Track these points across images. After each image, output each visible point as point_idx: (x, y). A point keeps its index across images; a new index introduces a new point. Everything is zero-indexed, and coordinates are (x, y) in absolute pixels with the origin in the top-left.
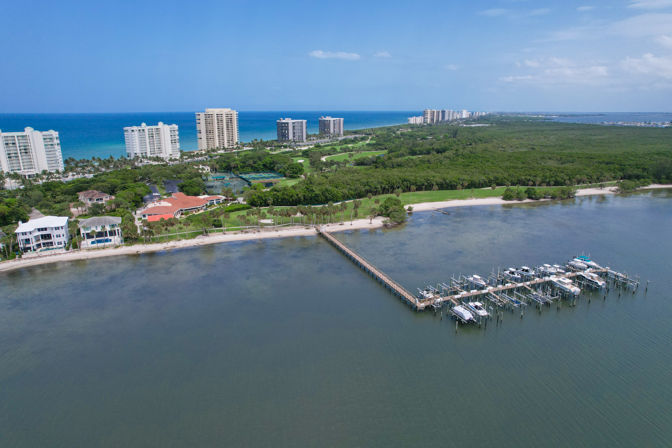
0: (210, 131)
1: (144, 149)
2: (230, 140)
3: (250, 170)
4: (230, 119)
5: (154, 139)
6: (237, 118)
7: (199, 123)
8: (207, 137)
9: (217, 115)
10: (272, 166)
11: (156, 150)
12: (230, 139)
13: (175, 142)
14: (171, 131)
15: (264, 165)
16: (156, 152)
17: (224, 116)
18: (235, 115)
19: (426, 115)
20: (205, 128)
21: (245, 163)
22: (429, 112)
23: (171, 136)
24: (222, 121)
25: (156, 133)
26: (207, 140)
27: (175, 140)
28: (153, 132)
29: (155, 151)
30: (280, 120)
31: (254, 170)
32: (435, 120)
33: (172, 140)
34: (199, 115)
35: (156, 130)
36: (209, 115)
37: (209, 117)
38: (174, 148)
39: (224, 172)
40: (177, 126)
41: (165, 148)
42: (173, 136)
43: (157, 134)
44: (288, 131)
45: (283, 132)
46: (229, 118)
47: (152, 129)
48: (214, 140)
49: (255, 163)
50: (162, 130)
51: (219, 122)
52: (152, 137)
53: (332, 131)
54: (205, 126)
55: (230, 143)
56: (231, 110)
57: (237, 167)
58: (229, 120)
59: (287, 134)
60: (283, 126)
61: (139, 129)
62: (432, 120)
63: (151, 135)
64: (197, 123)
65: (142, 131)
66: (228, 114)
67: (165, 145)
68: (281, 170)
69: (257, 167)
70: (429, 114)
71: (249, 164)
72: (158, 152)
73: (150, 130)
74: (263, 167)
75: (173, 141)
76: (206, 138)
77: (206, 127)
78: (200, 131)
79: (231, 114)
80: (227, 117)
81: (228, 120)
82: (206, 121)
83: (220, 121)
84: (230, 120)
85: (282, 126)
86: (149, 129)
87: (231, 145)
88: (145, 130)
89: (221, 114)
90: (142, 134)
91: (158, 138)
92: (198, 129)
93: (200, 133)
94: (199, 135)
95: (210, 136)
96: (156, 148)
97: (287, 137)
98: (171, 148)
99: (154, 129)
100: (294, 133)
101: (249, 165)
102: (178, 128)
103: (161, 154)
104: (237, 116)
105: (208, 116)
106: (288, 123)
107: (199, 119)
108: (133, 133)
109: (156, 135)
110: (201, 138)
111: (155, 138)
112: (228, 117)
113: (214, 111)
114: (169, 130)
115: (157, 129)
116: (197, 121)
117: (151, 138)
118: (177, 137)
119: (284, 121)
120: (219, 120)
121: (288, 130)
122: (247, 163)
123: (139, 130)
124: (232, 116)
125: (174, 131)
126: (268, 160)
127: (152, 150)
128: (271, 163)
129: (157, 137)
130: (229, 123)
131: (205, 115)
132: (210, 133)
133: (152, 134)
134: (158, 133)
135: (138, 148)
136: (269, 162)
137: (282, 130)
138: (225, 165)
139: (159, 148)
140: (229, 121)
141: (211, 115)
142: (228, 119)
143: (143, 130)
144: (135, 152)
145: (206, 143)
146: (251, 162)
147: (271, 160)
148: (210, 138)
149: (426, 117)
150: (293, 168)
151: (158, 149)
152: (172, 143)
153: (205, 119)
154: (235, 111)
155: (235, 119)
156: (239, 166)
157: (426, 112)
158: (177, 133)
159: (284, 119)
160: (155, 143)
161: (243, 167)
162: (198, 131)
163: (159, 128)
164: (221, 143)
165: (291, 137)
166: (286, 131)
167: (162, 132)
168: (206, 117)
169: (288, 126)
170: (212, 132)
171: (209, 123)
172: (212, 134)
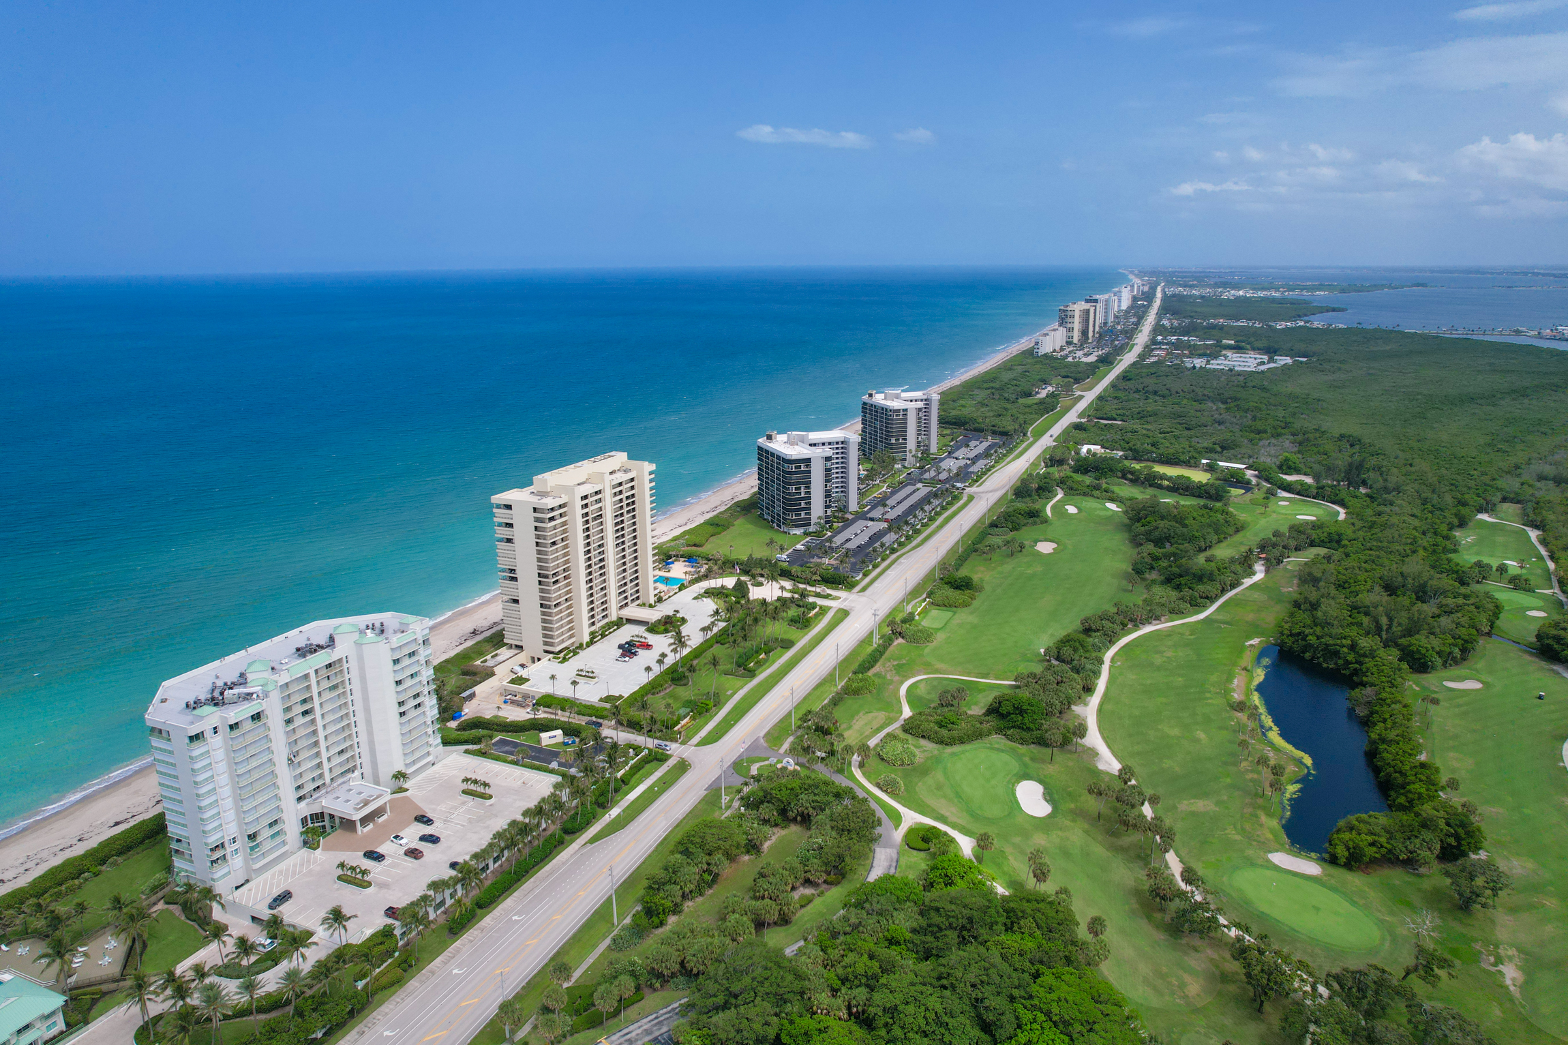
0: (556, 574)
1: (263, 811)
2: (630, 583)
4: (628, 498)
5: (312, 721)
6: (651, 489)
7: (509, 541)
8: (542, 598)
9: (583, 498)
11: (326, 768)
12: (627, 580)
13: (418, 705)
14: (397, 662)
16: (327, 779)
17: (607, 494)
18: (647, 479)
19: (1069, 320)
20: (534, 563)
22: (1077, 314)
23: (399, 684)
24: (600, 517)
26: (543, 613)
27: (417, 695)
28: (308, 688)
29: (321, 775)
30: (769, 438)
32: (1091, 334)
33: (401, 704)
34: (509, 507)
35: (324, 673)
36: (552, 509)
37: (552, 519)
38: (416, 734)
41: (371, 743)
42: (407, 683)
43: (331, 689)
44: (808, 488)
45: (790, 494)
46: (624, 496)
47: (304, 673)
50: (353, 664)
51: (591, 524)
52: (306, 714)
54: (534, 554)
55: (629, 593)
56: (630, 458)
58: (625, 503)
59: (803, 499)
60: (790, 473)
63: (298, 710)
64: (501, 540)
65: (246, 724)
66: (620, 484)
67: (370, 733)
70: (1077, 320)
72: (338, 772)
73: (293, 689)
75: (411, 704)
76: (538, 602)
77: (539, 560)
78: (512, 571)
79: (632, 480)
80: (616, 495)
81: (622, 508)
82: (538, 537)
83: (592, 519)
84: (628, 505)
85: (783, 471)
86: (285, 686)
87: (629, 600)
88: (268, 712)
89: (598, 492)
90: (249, 739)
91: (332, 708)
92: (504, 563)
93: (514, 579)
94: (506, 588)
95: (556, 594)
96: (324, 757)
97: (803, 509)
98: (400, 740)
99: (313, 675)
100: (828, 495)
104: (651, 483)
105: (549, 512)
106: (809, 460)
107: (510, 525)
108: (197, 750)
109: (327, 695)
110: (516, 601)
111: (318, 714)
112: (621, 493)
113: (569, 490)
114: (390, 660)
115: (329, 663)
116: (503, 532)
117: (300, 721)
120: (590, 517)
121: (808, 484)
123: (234, 726)
124: (633, 489)
125: (412, 654)
127: (308, 777)
129: (329, 708)
130: (625, 517)
131: (535, 510)
132: (556, 582)
133: (305, 702)
134: (334, 683)
135: (230, 815)
137: (790, 484)
139: (342, 753)
140: (625, 510)
141: (560, 507)
142: (621, 500)
143: (256, 715)
144: (215, 840)
145: (540, 625)
148: (557, 605)
151: (336, 761)
152: (403, 715)
153: (536, 528)
154: (645, 462)
155: (648, 493)
162: (503, 571)
163: (340, 660)
164: (597, 605)
165: (817, 509)
166: (803, 487)
167: (354, 675)
168: (537, 520)
169: (809, 472)
170: (561, 575)
171: (553, 543)
172: (563, 584)
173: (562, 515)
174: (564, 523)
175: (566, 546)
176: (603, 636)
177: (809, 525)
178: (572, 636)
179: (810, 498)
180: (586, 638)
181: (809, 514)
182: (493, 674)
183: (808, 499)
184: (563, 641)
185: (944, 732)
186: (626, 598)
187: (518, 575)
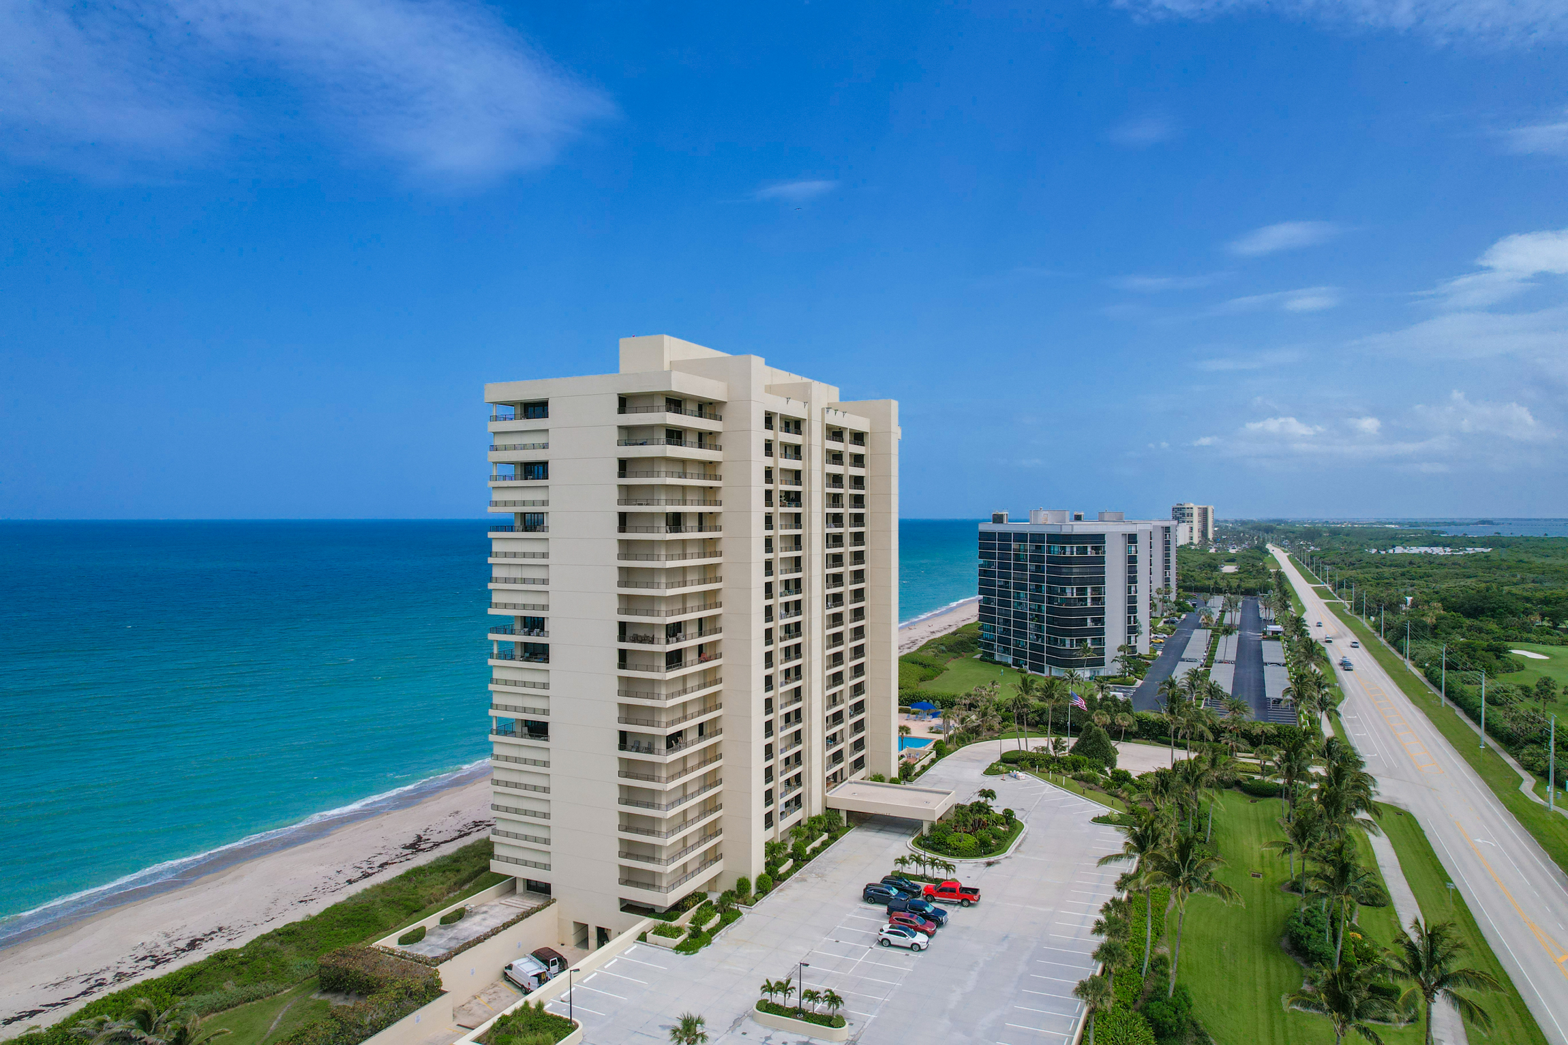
0: (674, 630)
4: (853, 482)
7: (532, 523)
8: (628, 714)
9: (767, 422)
12: (844, 706)
17: (814, 443)
20: (609, 591)
22: (1196, 512)
24: (798, 497)
26: (628, 768)
34: (538, 408)
37: (675, 435)
44: (1099, 591)
46: (846, 471)
54: (611, 562)
60: (1069, 561)
64: (507, 525)
66: (841, 436)
76: (613, 727)
77: (627, 576)
78: (535, 624)
79: (860, 438)
80: (836, 458)
81: (837, 500)
82: (628, 493)
87: (845, 763)
89: (798, 426)
93: (539, 653)
94: (511, 688)
95: (671, 699)
97: (1090, 632)
100: (1132, 609)
105: (668, 423)
110: (538, 730)
112: (840, 458)
116: (515, 496)
121: (1098, 582)
124: (864, 460)
131: (625, 403)
132: (675, 659)
141: (705, 408)
142: (840, 481)
145: (611, 809)
148: (674, 741)
153: (624, 466)
162: (504, 626)
165: (1114, 633)
166: (1090, 589)
168: (630, 435)
169: (1102, 560)
170: (690, 642)
171: (675, 522)
172: (693, 668)
173: (704, 438)
174: (709, 468)
175: (709, 548)
176: (800, 859)
177: (1101, 663)
178: (712, 857)
179: (1102, 611)
180: (757, 867)
181: (1100, 641)
182: (433, 990)
183: (1099, 615)
184: (685, 873)
186: (840, 756)
187: (554, 637)
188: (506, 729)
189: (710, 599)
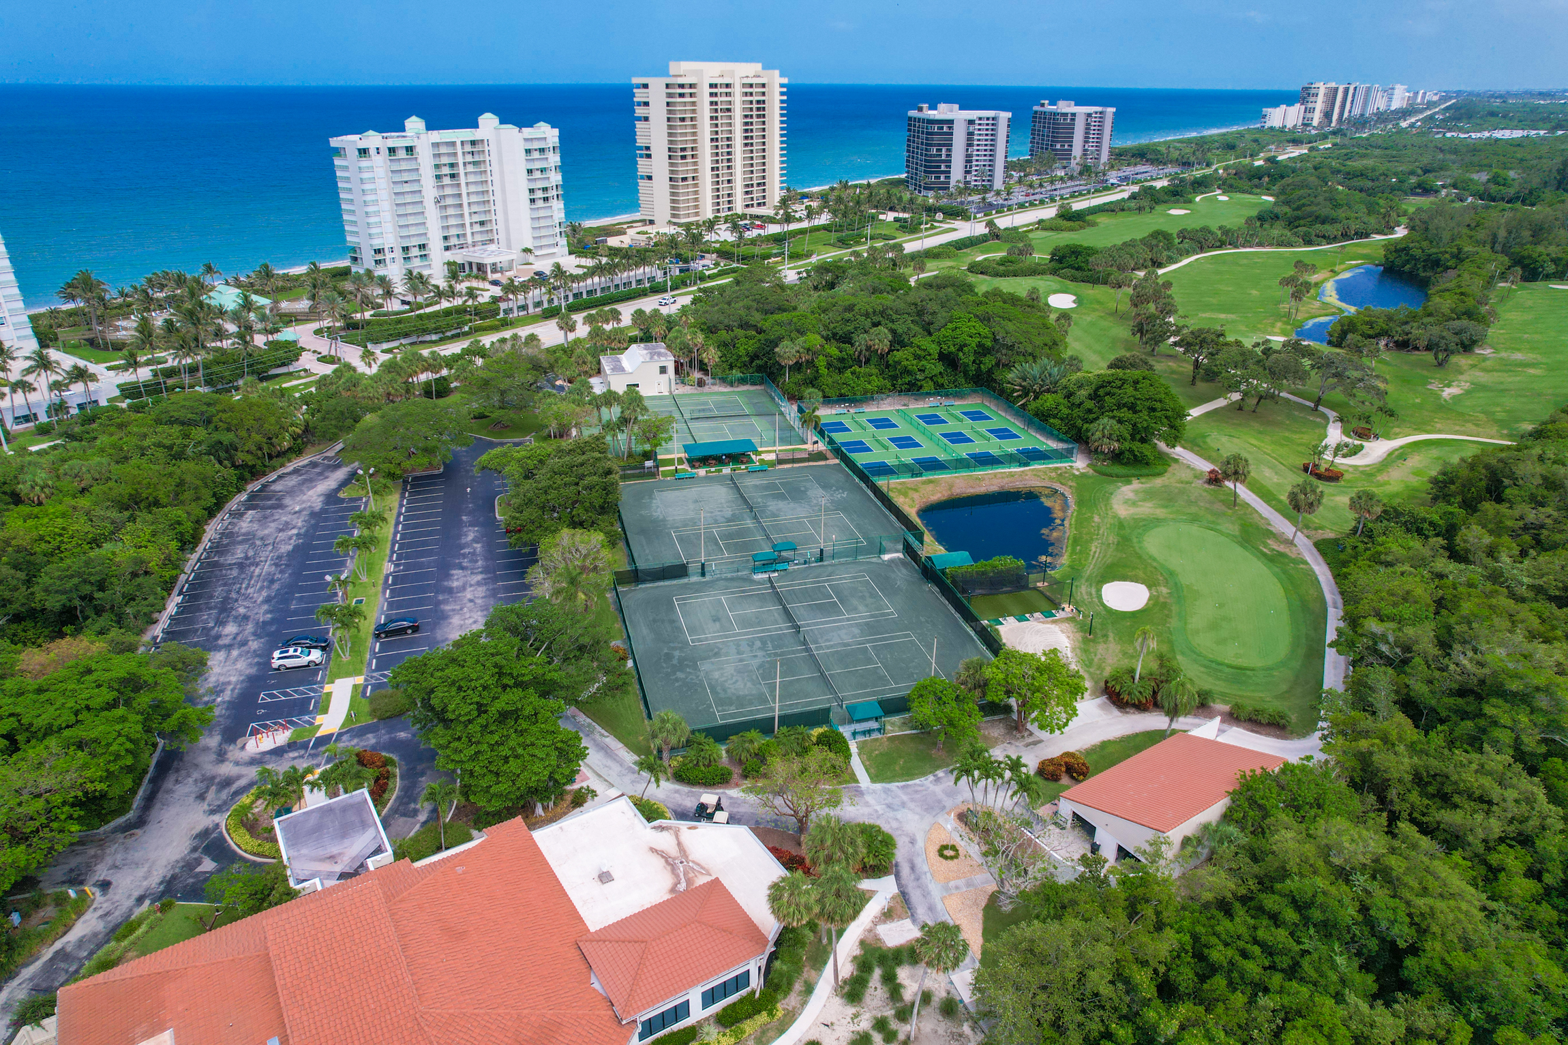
0: (683, 150)
1: (413, 231)
2: (757, 186)
3: (877, 382)
4: (758, 102)
5: (459, 185)
6: (781, 102)
7: (646, 119)
8: (672, 172)
9: (711, 86)
10: (988, 362)
11: (468, 231)
12: (755, 182)
13: (546, 199)
14: (528, 151)
15: (949, 360)
16: (470, 240)
17: (738, 91)
18: (778, 90)
19: (1312, 99)
20: (666, 139)
21: (847, 339)
22: (1322, 92)
23: (530, 171)
24: (729, 110)
25: (469, 158)
26: (672, 187)
27: (545, 189)
28: (455, 154)
29: (464, 235)
30: (920, 109)
31: (894, 378)
32: (1335, 117)
33: (532, 191)
34: (646, 86)
35: (468, 148)
36: (682, 86)
37: (682, 95)
38: (543, 223)
39: (742, 381)
40: (556, 132)
41: (506, 221)
42: (537, 175)
43: (474, 163)
44: (949, 150)
45: (931, 156)
46: (755, 98)
47: (453, 144)
48: (696, 185)
49: (898, 341)
50: (493, 147)
51: (719, 114)
52: (453, 176)
53: (1077, 151)
54: (666, 130)
55: (755, 195)
56: (764, 68)
57: (811, 363)
58: (755, 106)
59: (943, 161)
60: (932, 134)
61: (391, 143)
62: (1328, 115)
63: (446, 170)
64: (639, 119)
65: (402, 154)
67: (506, 212)
68: (1049, 400)
69: (912, 364)
71: (868, 348)
72: (478, 238)
73: (443, 150)
74: (940, 368)
75: (539, 194)
76: (668, 176)
77: (670, 135)
78: (648, 148)
79: (764, 86)
80: (746, 94)
81: (751, 109)
82: (669, 112)
83: (720, 111)
84: (758, 109)
85: (928, 133)
86: (436, 145)
87: (756, 203)
88: (418, 150)
89: (728, 86)
90: (404, 166)
91: (475, 183)
92: (640, 141)
93: (649, 156)
94: (643, 166)
95: (683, 169)
96: (467, 221)
97: (942, 172)
98: (529, 221)
99: (459, 144)
100: (968, 161)
101: (869, 357)
102: (557, 140)
103: (492, 247)
104: (782, 94)
105: (680, 91)
106: (951, 122)
107: (646, 104)
108: (364, 163)
109: (470, 168)
110: (650, 178)
111: (463, 180)
112: (751, 94)
113: (699, 73)
114: (522, 146)
115: (473, 143)
116: (640, 111)
117: (447, 181)
118: (556, 178)
119: (932, 114)
120: (719, 107)
121: (949, 146)
122: (861, 340)
123: (392, 151)
124: (764, 94)
125: (542, 150)
126: (970, 331)
127: (453, 232)
128: (983, 351)
129: (472, 179)
130: (755, 120)
131: (668, 86)
132: (683, 157)
133: (452, 165)
134: (477, 158)
135: (389, 225)
136: (973, 343)
137: (931, 145)
138: (746, 345)
139: (482, 223)
140: (755, 113)
141: (691, 86)
142: (751, 102)
143: (410, 149)
144: (377, 243)
145: (668, 198)
146: (880, 339)
147: (985, 331)
148: (684, 179)
149: (1310, 105)
150: (1132, 408)
151: (477, 228)
152: (533, 201)
153: (668, 104)
154: (777, 72)
155: (777, 105)
156: (821, 362)
157: (1313, 91)
158: (554, 159)
159: (933, 107)
160: (465, 201)
161: (840, 366)
162: (640, 148)
163: (482, 141)
164: (722, 196)
165: (957, 173)
166: (944, 149)
167: (494, 158)
168: (670, 95)
169: (951, 134)
170: (689, 153)
171: (683, 120)
172: (689, 160)
173: (691, 95)
174: (694, 104)
175: (694, 126)
177: (948, 189)
178: (697, 214)
179: (950, 161)
181: (949, 177)
183: (948, 162)
184: (688, 215)
185: (1002, 268)
186: (752, 199)
187: (652, 152)
188: (642, 178)
189: (695, 141)
